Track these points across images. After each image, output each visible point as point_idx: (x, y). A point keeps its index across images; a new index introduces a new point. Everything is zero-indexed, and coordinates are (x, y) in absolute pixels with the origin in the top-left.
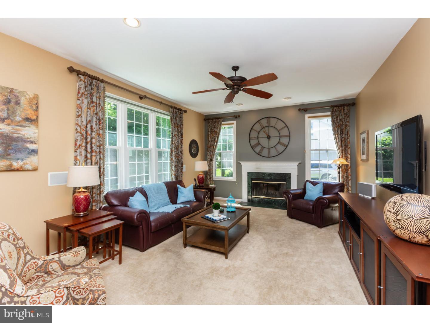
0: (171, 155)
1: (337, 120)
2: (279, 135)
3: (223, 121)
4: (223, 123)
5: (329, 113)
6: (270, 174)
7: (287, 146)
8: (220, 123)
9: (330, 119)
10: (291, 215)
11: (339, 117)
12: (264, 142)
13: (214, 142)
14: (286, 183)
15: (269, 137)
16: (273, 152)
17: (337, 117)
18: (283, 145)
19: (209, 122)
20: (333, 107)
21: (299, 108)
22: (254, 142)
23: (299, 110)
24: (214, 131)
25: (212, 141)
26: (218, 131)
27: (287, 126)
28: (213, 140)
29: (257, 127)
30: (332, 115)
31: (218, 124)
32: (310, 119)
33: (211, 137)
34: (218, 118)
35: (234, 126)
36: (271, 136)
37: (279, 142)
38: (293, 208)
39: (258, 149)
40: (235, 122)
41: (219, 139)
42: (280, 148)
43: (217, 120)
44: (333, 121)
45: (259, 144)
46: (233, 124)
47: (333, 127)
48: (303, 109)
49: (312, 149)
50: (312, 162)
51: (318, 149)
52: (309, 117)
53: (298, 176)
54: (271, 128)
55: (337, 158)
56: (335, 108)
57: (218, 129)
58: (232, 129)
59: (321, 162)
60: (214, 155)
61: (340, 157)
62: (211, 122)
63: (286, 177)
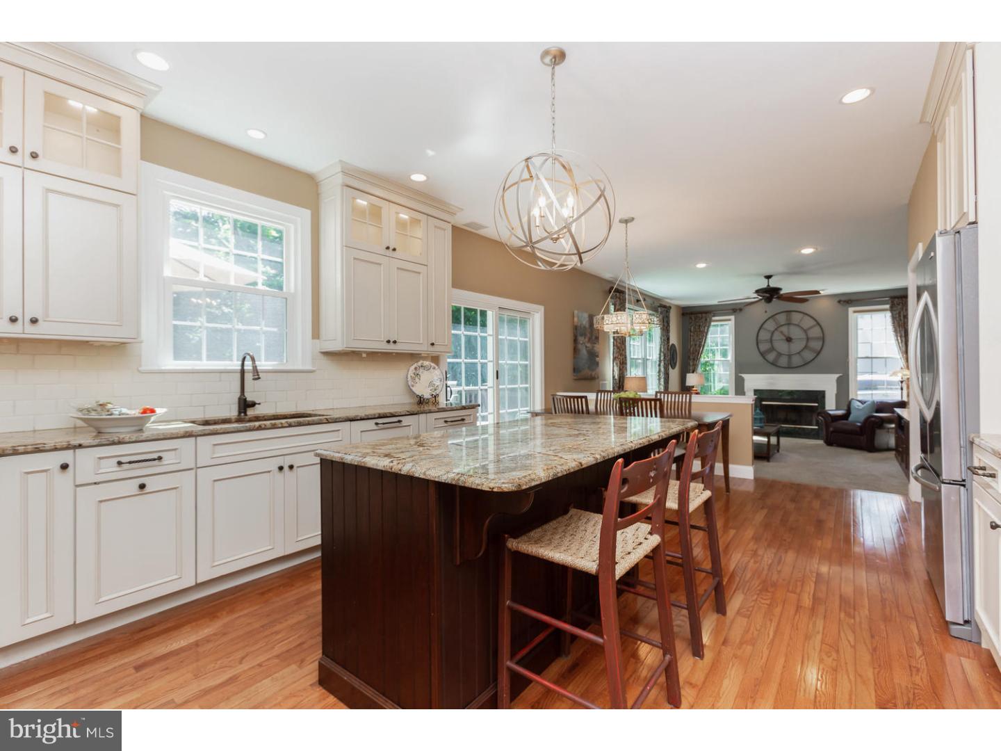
0: (659, 365)
1: (900, 316)
2: (805, 337)
3: (714, 316)
4: (714, 318)
5: (888, 306)
6: (791, 393)
7: (819, 353)
8: (708, 320)
9: (889, 314)
10: (829, 443)
11: (902, 313)
12: (782, 346)
13: (700, 347)
14: (816, 404)
15: (789, 340)
16: (796, 360)
17: (900, 313)
18: (812, 350)
19: (691, 318)
20: (893, 298)
21: (838, 299)
22: (763, 347)
23: (839, 302)
24: (700, 331)
25: (696, 345)
26: (706, 331)
27: (818, 324)
28: (698, 343)
29: (770, 326)
30: (892, 309)
31: (706, 320)
32: (856, 314)
33: (694, 340)
34: (706, 313)
35: (732, 323)
36: (793, 338)
37: (806, 347)
38: (833, 432)
39: (771, 357)
40: (732, 317)
41: (707, 342)
42: (808, 355)
43: (704, 315)
44: (893, 318)
45: (772, 349)
46: (730, 320)
47: (894, 327)
48: (845, 301)
49: (859, 356)
50: (860, 378)
51: (870, 356)
52: (855, 312)
53: (838, 396)
54: (792, 327)
55: (899, 369)
56: (896, 300)
57: (706, 328)
58: (727, 327)
59: (875, 377)
60: (697, 365)
61: (902, 368)
62: (693, 318)
63: (819, 396)
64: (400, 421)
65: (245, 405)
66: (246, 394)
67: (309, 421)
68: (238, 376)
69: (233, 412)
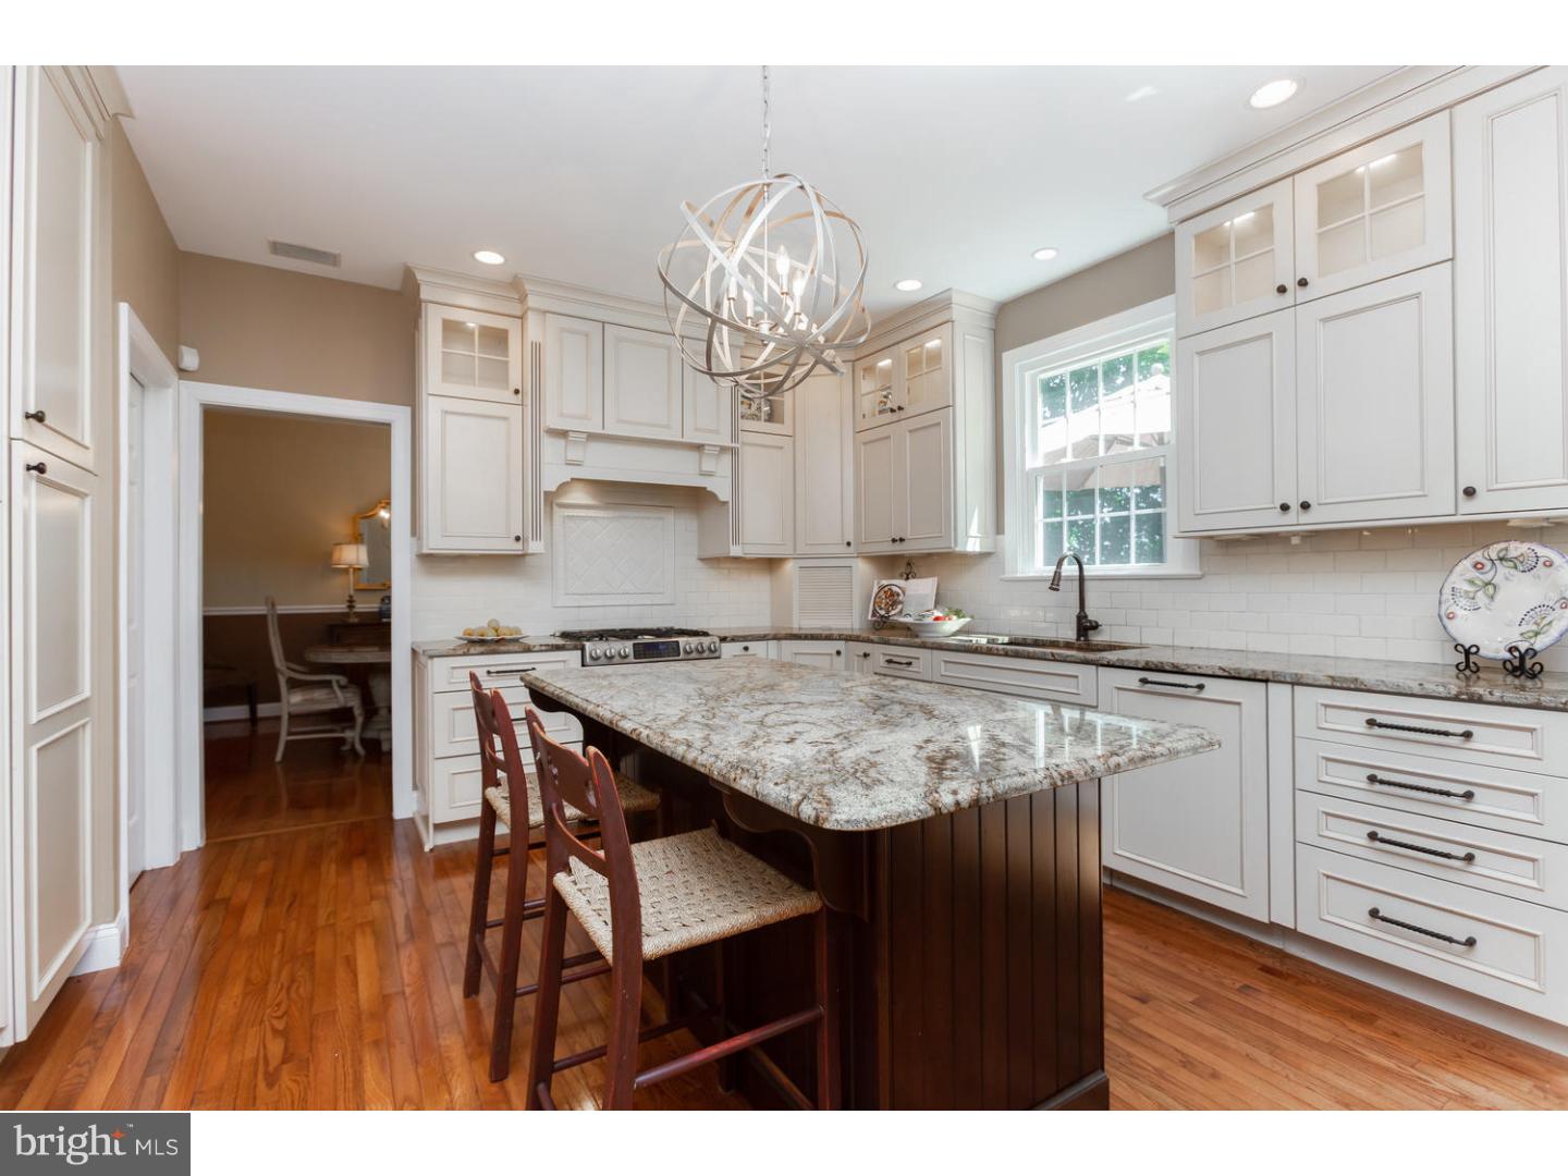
64: (1201, 687)
65: (1085, 626)
66: (1086, 610)
67: (1029, 652)
68: (1077, 583)
69: (1070, 634)
